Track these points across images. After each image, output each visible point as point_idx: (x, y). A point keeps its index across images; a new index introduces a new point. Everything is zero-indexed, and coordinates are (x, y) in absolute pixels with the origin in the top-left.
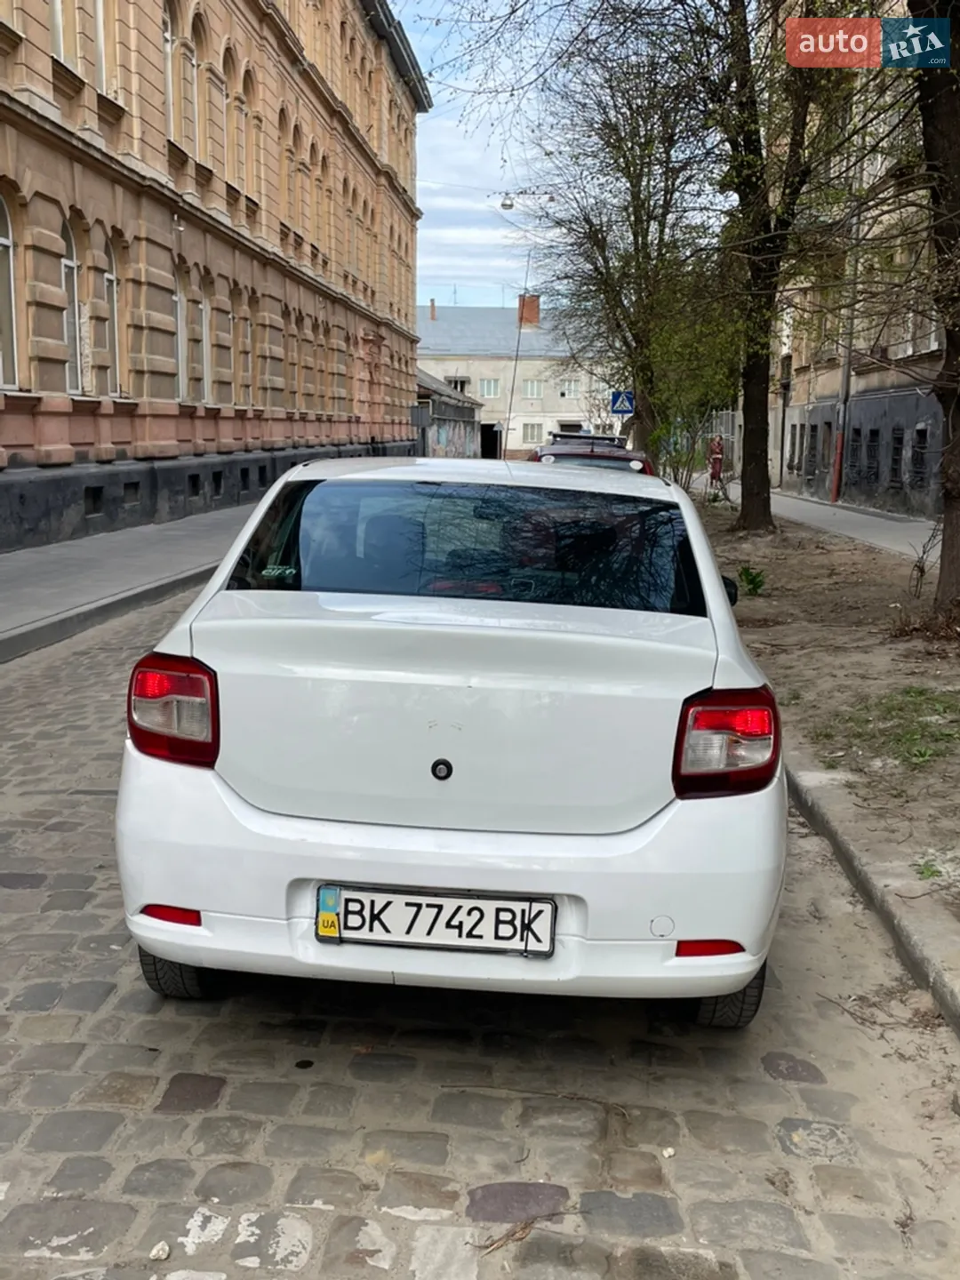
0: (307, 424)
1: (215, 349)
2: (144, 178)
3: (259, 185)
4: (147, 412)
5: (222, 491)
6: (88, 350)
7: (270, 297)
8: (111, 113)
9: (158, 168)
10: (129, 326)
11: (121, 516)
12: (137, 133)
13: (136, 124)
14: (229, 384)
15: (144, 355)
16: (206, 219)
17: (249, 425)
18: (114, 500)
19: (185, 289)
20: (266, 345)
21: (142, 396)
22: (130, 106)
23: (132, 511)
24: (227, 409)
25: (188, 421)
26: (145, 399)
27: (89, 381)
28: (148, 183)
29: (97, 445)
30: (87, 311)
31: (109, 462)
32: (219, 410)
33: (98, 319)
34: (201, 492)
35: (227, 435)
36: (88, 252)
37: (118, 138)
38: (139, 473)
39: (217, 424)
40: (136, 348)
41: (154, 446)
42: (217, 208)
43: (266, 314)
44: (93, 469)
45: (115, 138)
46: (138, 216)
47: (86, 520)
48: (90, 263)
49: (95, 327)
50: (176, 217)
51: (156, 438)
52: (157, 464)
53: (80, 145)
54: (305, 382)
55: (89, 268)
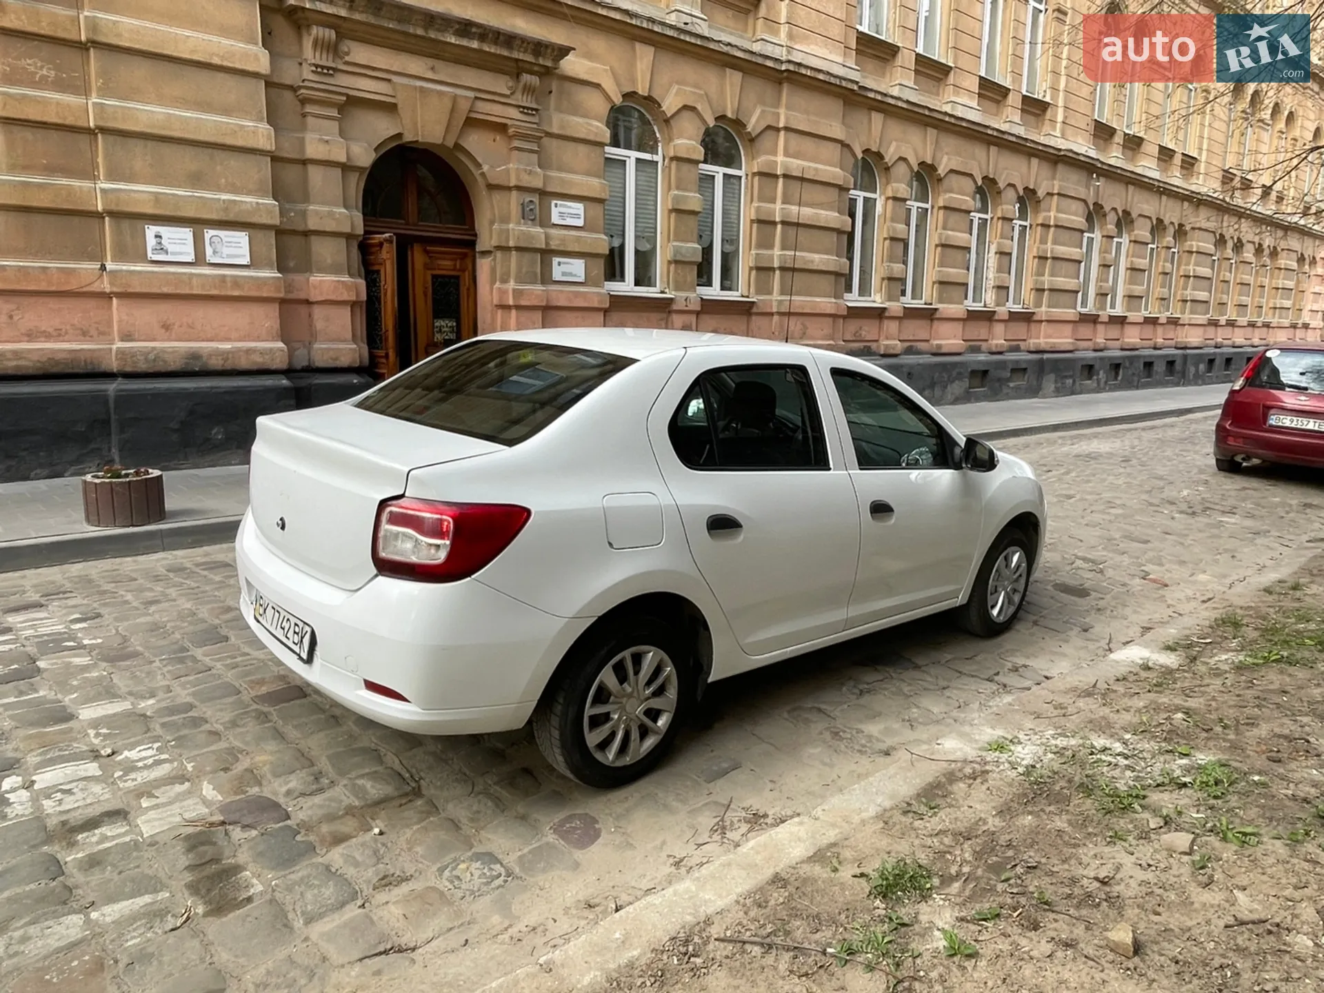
0: (1236, 329)
1: (1129, 271)
2: (1060, 150)
3: (1201, 143)
4: (1044, 319)
5: (1120, 378)
6: (991, 276)
7: (1200, 229)
8: (1035, 108)
9: (1080, 141)
10: (1034, 257)
11: (1005, 390)
12: (1060, 118)
13: (1060, 112)
14: (1142, 297)
15: (1046, 278)
16: (1129, 174)
17: (1160, 330)
18: (999, 380)
19: (1101, 228)
20: (1191, 267)
21: (1041, 306)
22: (1057, 101)
23: (1017, 388)
24: (1133, 316)
25: (1092, 325)
26: (1044, 309)
27: (989, 297)
28: (1062, 153)
29: (990, 342)
30: (993, 248)
31: (1000, 353)
32: (1126, 317)
33: (1003, 254)
34: (1095, 377)
35: (1132, 337)
36: (1000, 207)
37: (1043, 124)
38: (1029, 361)
39: (1122, 329)
40: (1040, 273)
41: (1046, 343)
42: (1147, 167)
43: (1194, 243)
44: (982, 357)
45: (1040, 124)
46: (1054, 178)
47: (968, 392)
48: (1000, 215)
49: (999, 259)
50: (1095, 176)
51: (1050, 337)
52: (1046, 356)
53: (995, 133)
54: (1239, 295)
55: (999, 218)
